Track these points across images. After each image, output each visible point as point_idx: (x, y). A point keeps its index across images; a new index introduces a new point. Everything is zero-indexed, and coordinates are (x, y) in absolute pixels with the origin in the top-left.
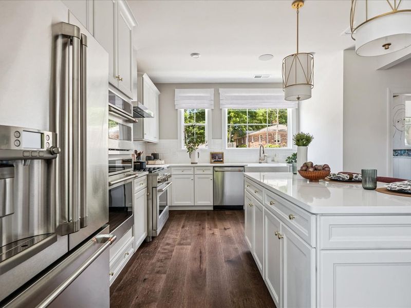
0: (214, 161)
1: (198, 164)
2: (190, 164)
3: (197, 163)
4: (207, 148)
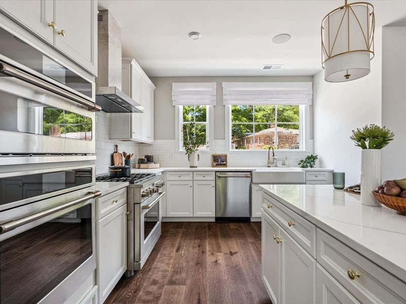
0: (216, 165)
1: (198, 169)
2: (189, 169)
3: (197, 167)
4: (208, 150)
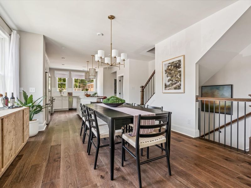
0: (69, 95)
2: (60, 96)
3: (63, 96)
4: (66, 91)
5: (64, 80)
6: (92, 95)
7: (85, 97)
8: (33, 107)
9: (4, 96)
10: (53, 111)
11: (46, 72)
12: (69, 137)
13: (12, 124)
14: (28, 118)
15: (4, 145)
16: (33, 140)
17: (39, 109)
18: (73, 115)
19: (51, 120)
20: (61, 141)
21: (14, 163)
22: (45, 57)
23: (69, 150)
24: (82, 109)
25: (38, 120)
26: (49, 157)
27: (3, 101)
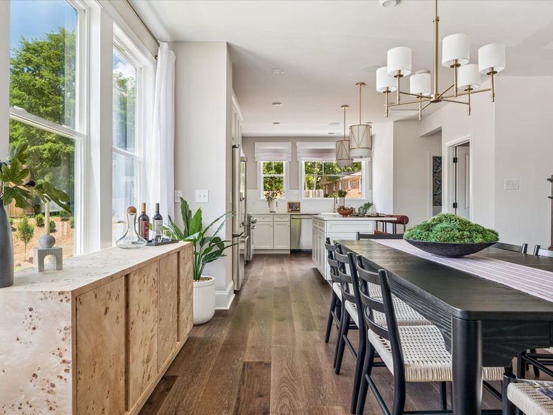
0: (291, 211)
2: (269, 213)
3: (275, 212)
4: (284, 198)
5: (279, 169)
6: (357, 211)
7: (334, 216)
8: (202, 244)
9: (139, 213)
10: (252, 253)
11: (234, 147)
12: (294, 340)
13: (151, 291)
14: (189, 272)
15: (131, 349)
16: (201, 333)
17: (216, 249)
18: (301, 269)
19: (245, 279)
20: (270, 353)
21: (155, 398)
22: (232, 103)
23: (294, 391)
24: (331, 256)
25: (214, 279)
26: (239, 398)
27: (137, 225)
